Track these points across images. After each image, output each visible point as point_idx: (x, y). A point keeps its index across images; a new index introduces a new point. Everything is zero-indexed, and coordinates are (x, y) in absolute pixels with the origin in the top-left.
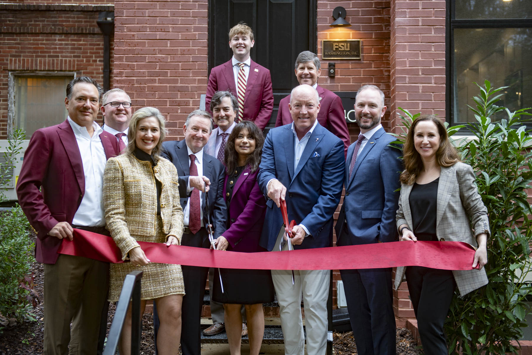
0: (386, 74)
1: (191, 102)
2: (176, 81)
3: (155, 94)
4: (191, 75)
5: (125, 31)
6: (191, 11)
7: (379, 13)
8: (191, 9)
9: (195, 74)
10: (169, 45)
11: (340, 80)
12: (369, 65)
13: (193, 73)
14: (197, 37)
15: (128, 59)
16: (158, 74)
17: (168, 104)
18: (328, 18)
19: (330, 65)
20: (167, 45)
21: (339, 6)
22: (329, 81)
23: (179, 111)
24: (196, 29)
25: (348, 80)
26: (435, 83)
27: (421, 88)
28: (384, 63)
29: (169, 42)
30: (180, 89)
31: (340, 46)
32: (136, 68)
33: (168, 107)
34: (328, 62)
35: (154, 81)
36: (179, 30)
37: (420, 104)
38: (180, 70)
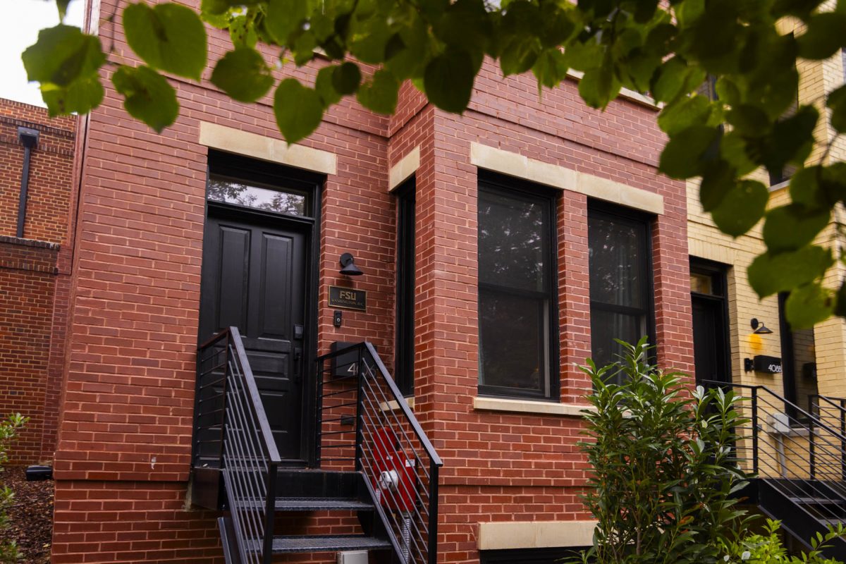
0: (389, 329)
1: (178, 338)
2: (160, 311)
3: (132, 324)
4: (179, 305)
5: (97, 240)
6: (184, 230)
7: (383, 266)
8: (183, 228)
9: (185, 305)
10: (153, 266)
11: (345, 331)
12: (373, 319)
13: (182, 303)
14: (189, 261)
15: (98, 276)
16: (137, 300)
17: (148, 338)
18: (335, 263)
19: (336, 313)
20: (151, 265)
21: (347, 252)
22: (334, 331)
23: (163, 348)
24: (189, 252)
25: (353, 332)
26: (470, 342)
27: (457, 345)
28: (387, 318)
29: (154, 262)
30: (166, 322)
31: (347, 294)
32: (108, 288)
33: (148, 340)
34: (333, 310)
35: (132, 307)
36: (167, 250)
37: (457, 363)
38: (166, 298)
